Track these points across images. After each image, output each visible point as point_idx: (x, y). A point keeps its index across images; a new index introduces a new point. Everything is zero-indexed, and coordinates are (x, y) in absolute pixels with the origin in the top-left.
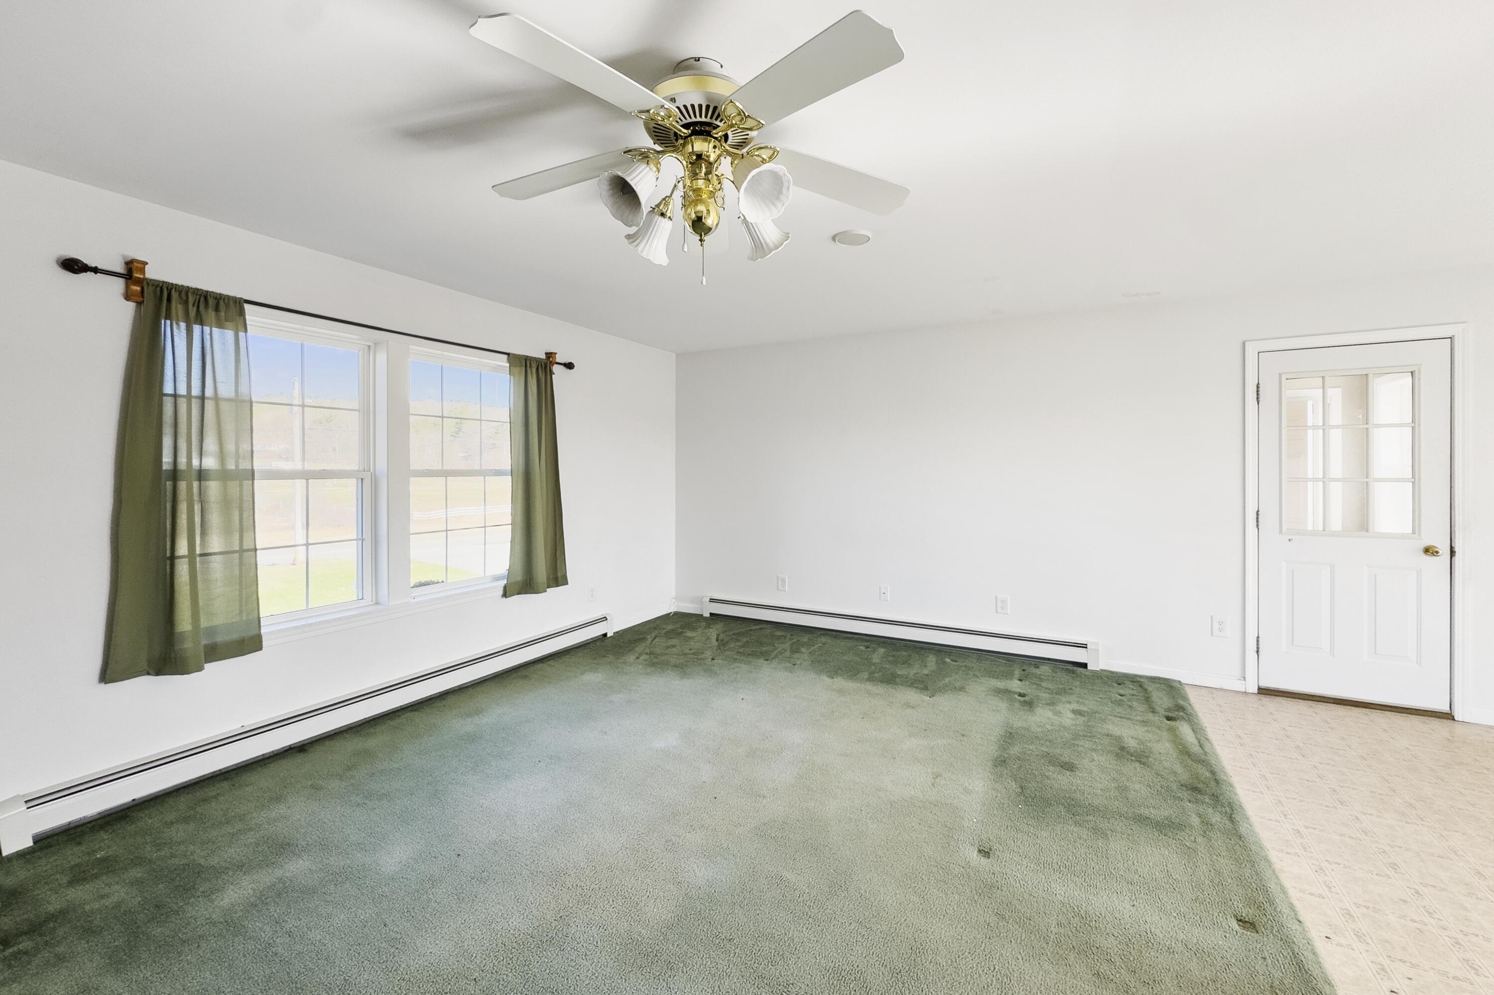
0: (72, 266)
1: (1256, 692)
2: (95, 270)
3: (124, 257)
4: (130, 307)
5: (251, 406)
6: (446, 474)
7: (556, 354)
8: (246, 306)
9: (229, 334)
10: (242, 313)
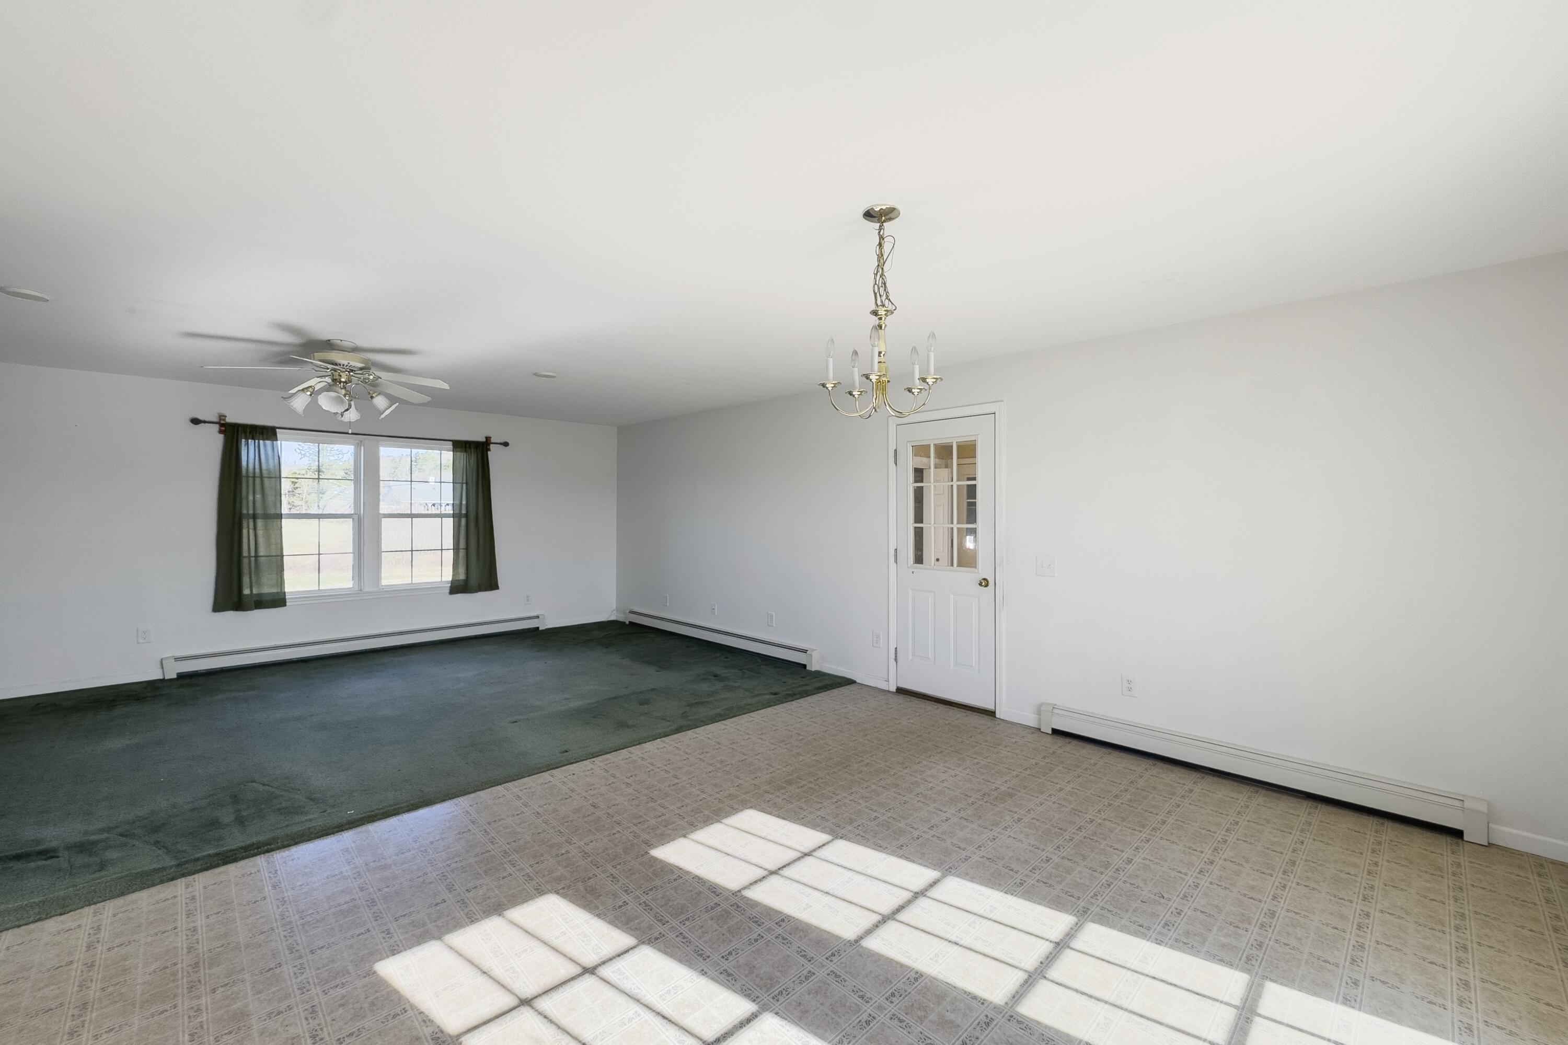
0: (195, 421)
1: (895, 691)
2: (205, 422)
3: (218, 413)
4: (222, 436)
5: (280, 480)
6: (412, 516)
7: (490, 438)
8: (277, 430)
9: (268, 443)
10: (275, 434)
